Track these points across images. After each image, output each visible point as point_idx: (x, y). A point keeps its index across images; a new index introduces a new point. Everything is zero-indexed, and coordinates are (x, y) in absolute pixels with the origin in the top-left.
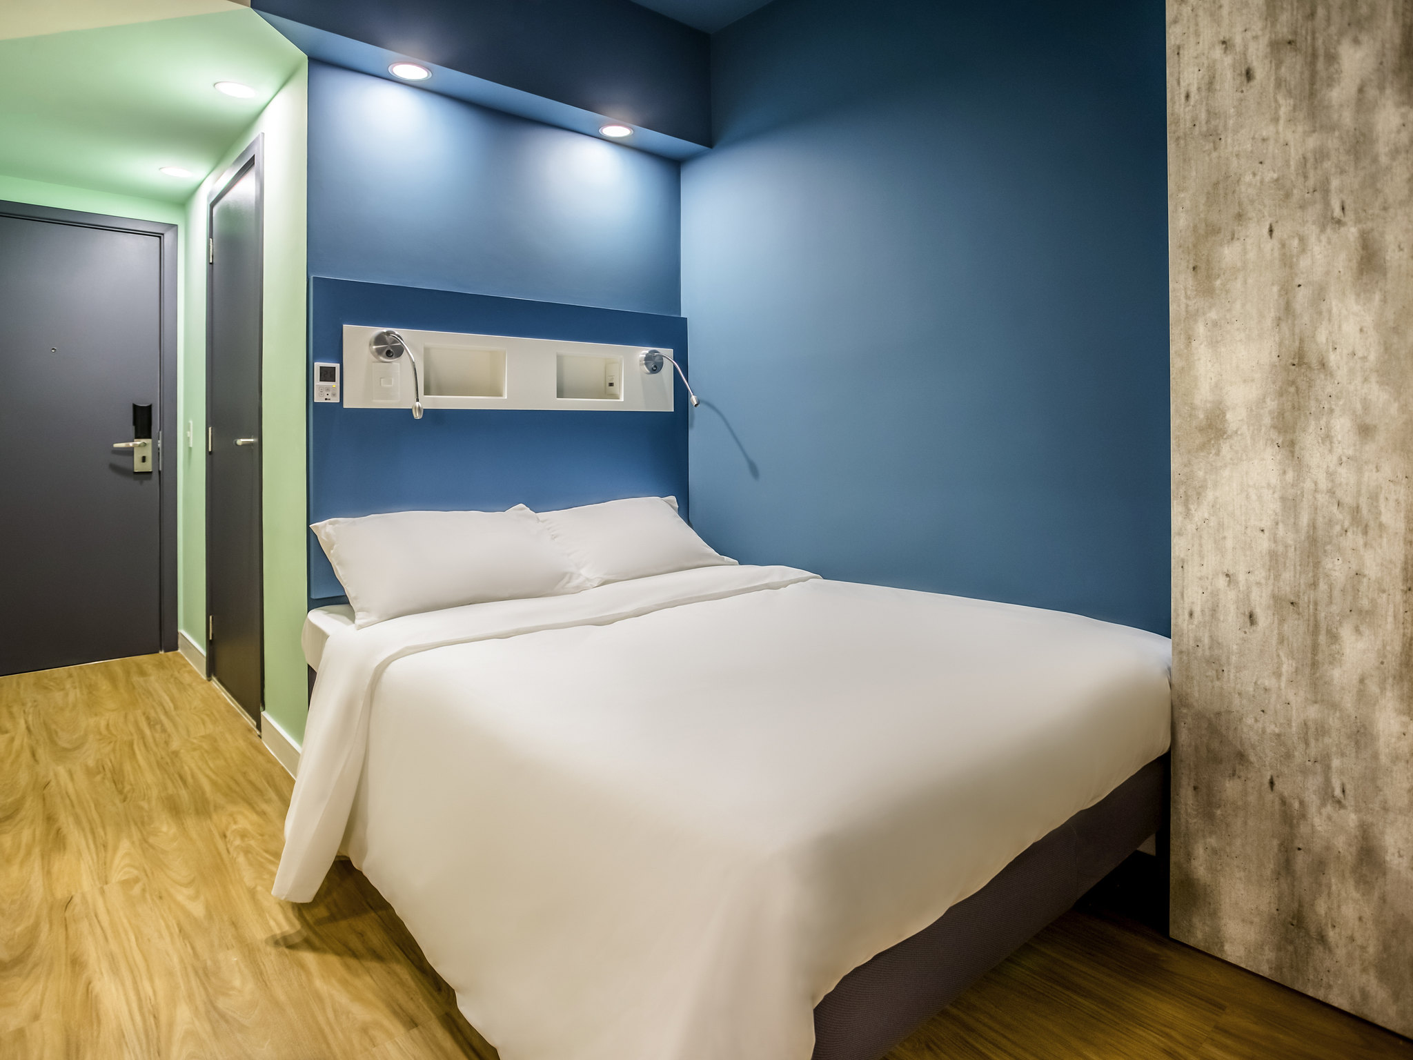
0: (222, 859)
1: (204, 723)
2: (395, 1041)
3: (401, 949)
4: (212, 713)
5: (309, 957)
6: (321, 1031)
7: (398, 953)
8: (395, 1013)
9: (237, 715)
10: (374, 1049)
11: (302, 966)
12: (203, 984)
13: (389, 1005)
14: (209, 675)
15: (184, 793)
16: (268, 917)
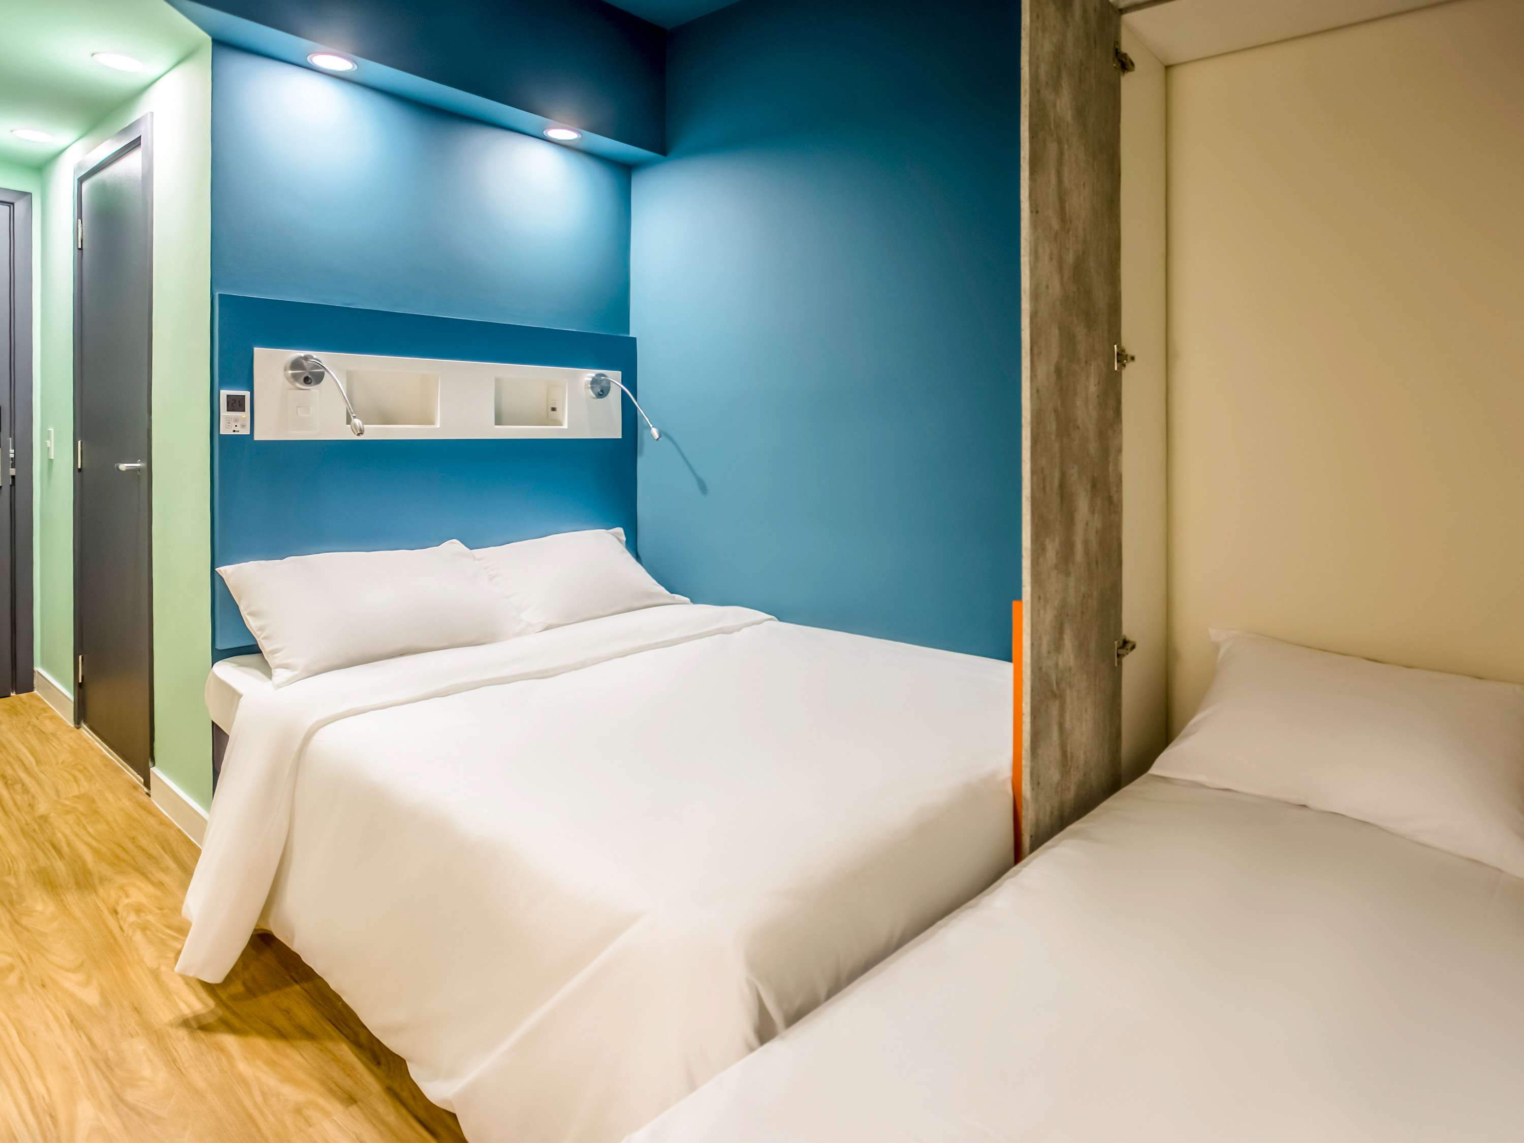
0: (115, 939)
1: (76, 780)
2: (333, 1119)
3: (333, 1024)
4: (85, 768)
5: (229, 1041)
6: (250, 1117)
7: (330, 1028)
8: (331, 1092)
9: (117, 770)
10: (310, 1130)
11: (222, 1049)
12: (106, 1078)
13: (323, 1083)
14: (77, 723)
15: (60, 866)
16: (177, 1000)
